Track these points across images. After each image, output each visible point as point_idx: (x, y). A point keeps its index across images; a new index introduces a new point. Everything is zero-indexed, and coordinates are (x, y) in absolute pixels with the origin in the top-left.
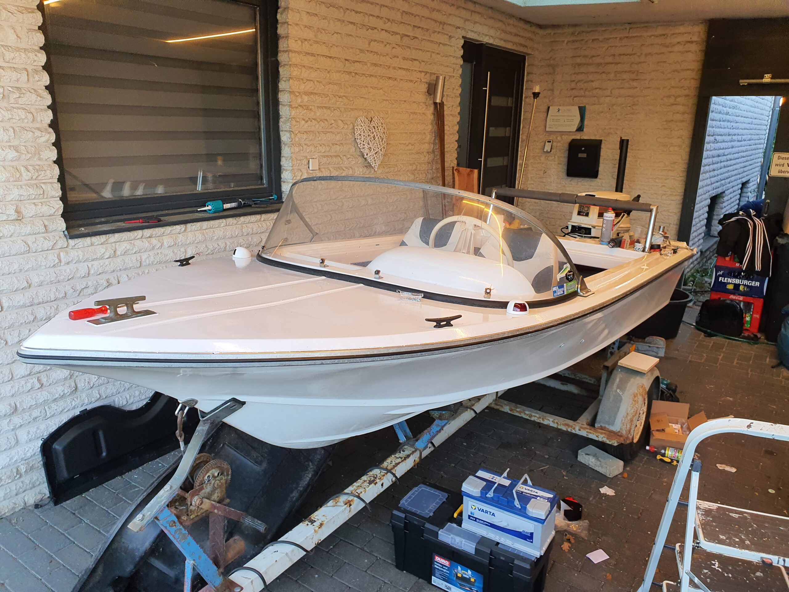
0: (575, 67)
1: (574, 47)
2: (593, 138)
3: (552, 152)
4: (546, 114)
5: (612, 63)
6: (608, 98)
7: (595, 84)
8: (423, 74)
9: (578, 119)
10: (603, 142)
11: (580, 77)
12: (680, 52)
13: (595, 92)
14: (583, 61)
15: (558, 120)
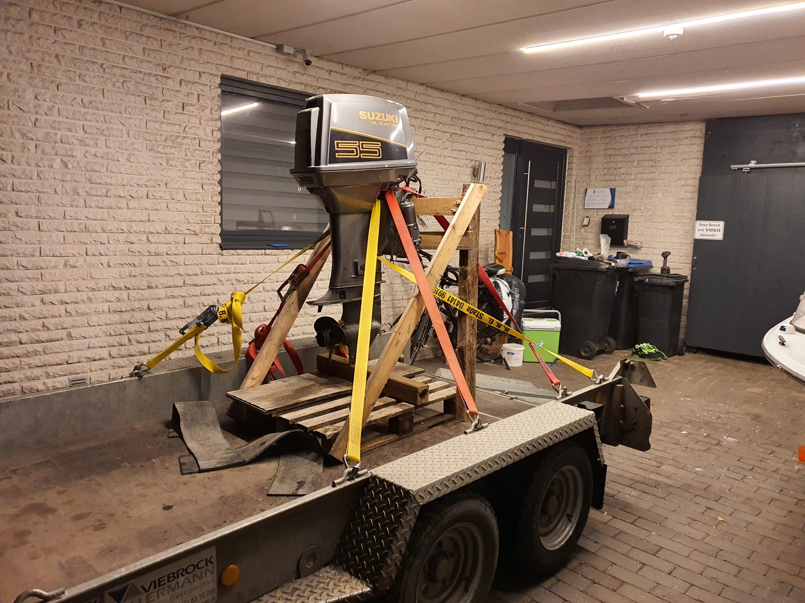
0: (606, 157)
1: (606, 142)
2: (622, 213)
3: (590, 226)
4: (584, 195)
5: (635, 154)
6: (633, 181)
7: (622, 171)
8: (469, 161)
9: (610, 198)
10: (630, 216)
11: (610, 165)
12: (687, 144)
13: (623, 176)
14: (613, 153)
15: (594, 200)
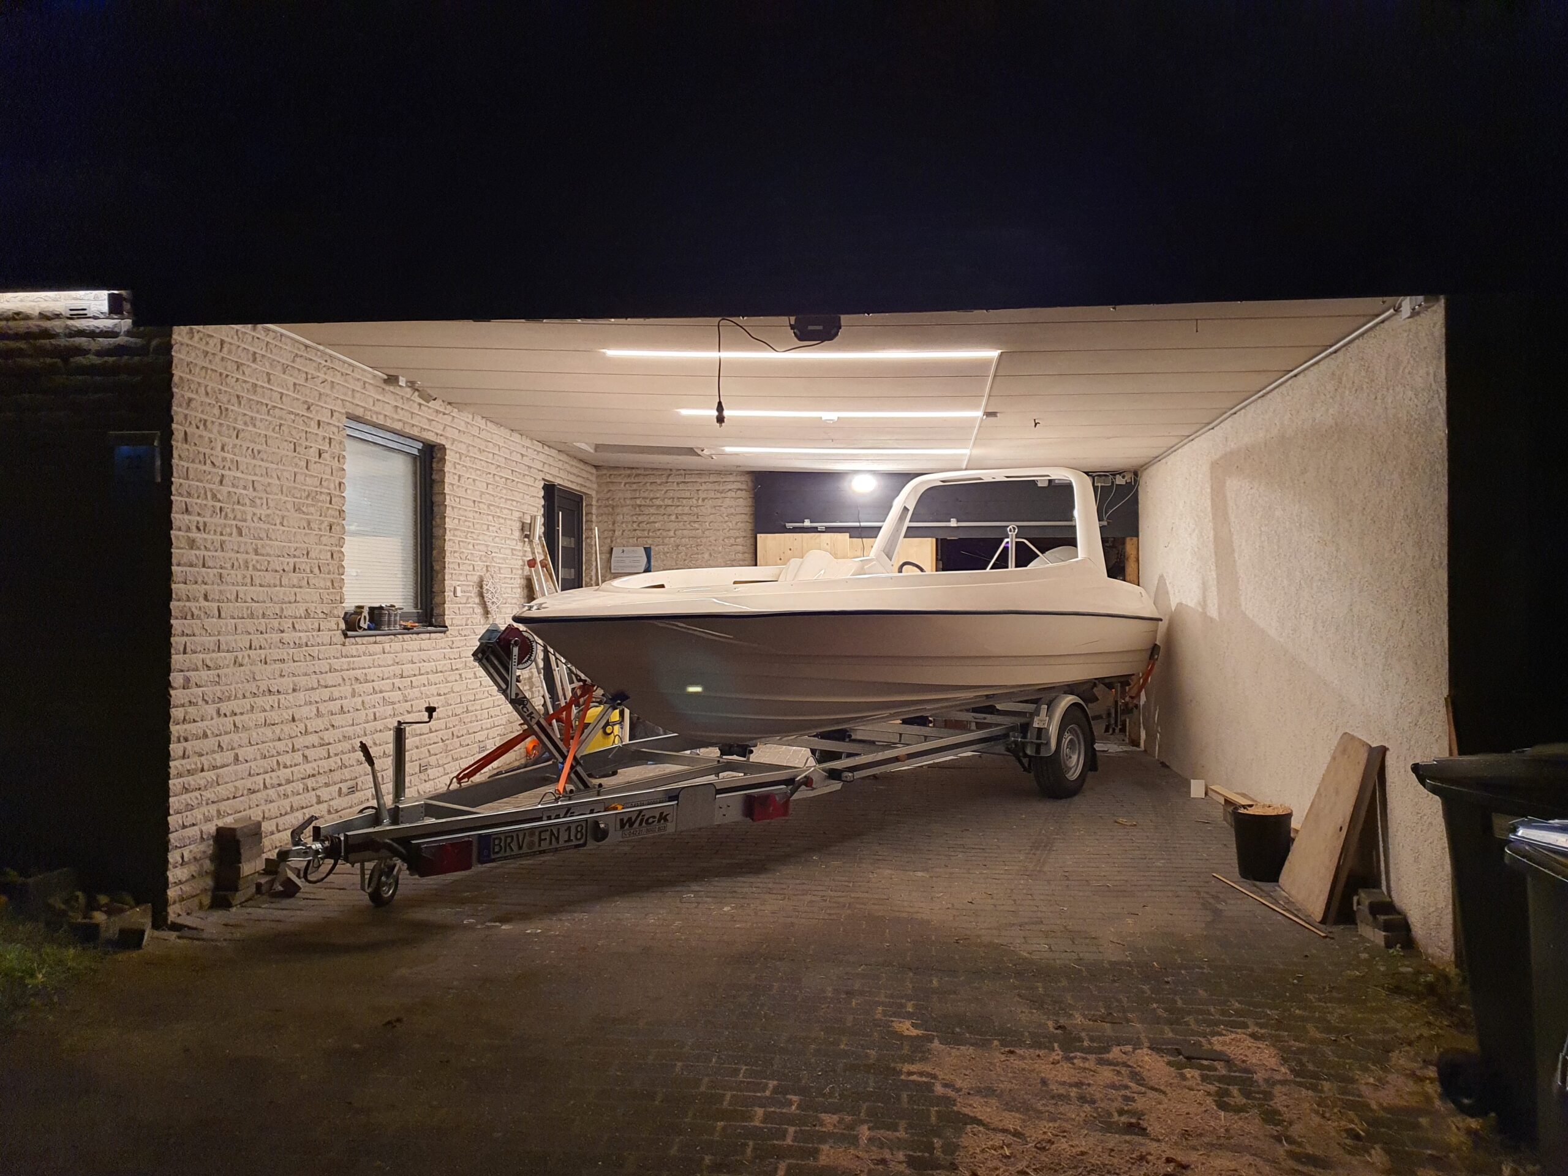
0: (635, 508)
1: (632, 489)
4: (608, 555)
5: (672, 506)
6: (672, 539)
7: (657, 525)
8: (519, 513)
9: (645, 560)
11: (641, 518)
12: (732, 498)
13: (658, 533)
14: (643, 503)
15: (623, 561)
